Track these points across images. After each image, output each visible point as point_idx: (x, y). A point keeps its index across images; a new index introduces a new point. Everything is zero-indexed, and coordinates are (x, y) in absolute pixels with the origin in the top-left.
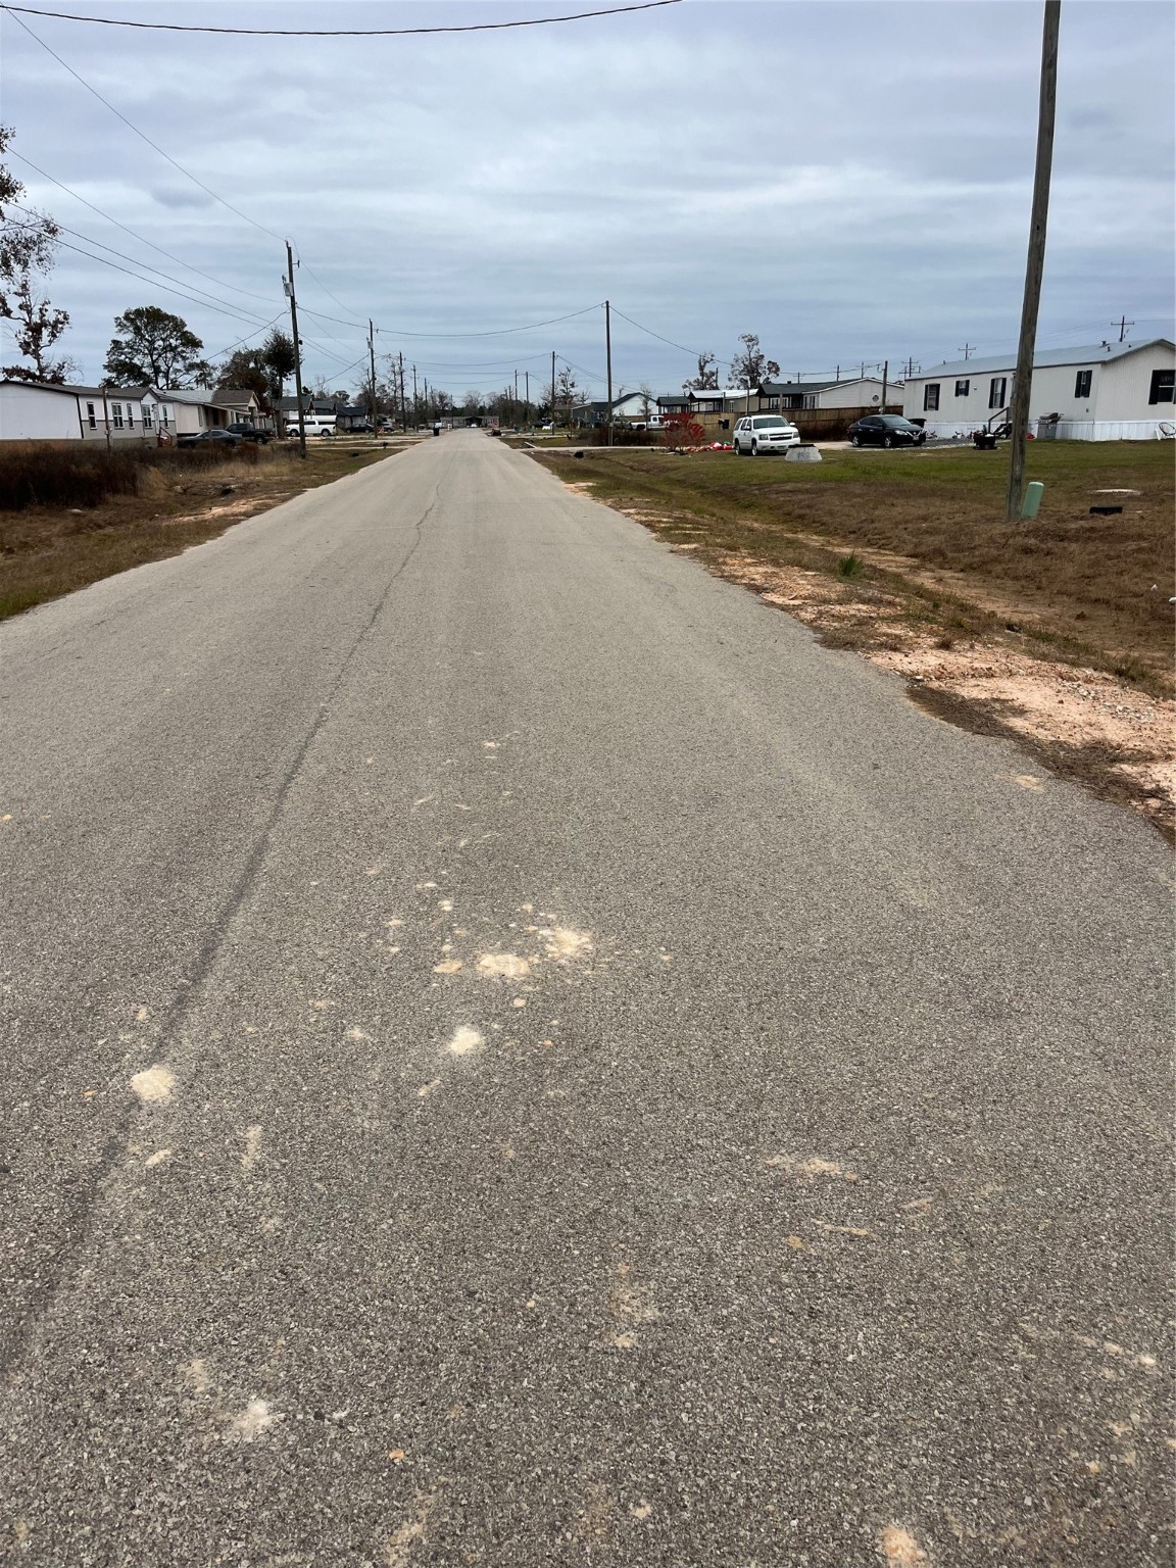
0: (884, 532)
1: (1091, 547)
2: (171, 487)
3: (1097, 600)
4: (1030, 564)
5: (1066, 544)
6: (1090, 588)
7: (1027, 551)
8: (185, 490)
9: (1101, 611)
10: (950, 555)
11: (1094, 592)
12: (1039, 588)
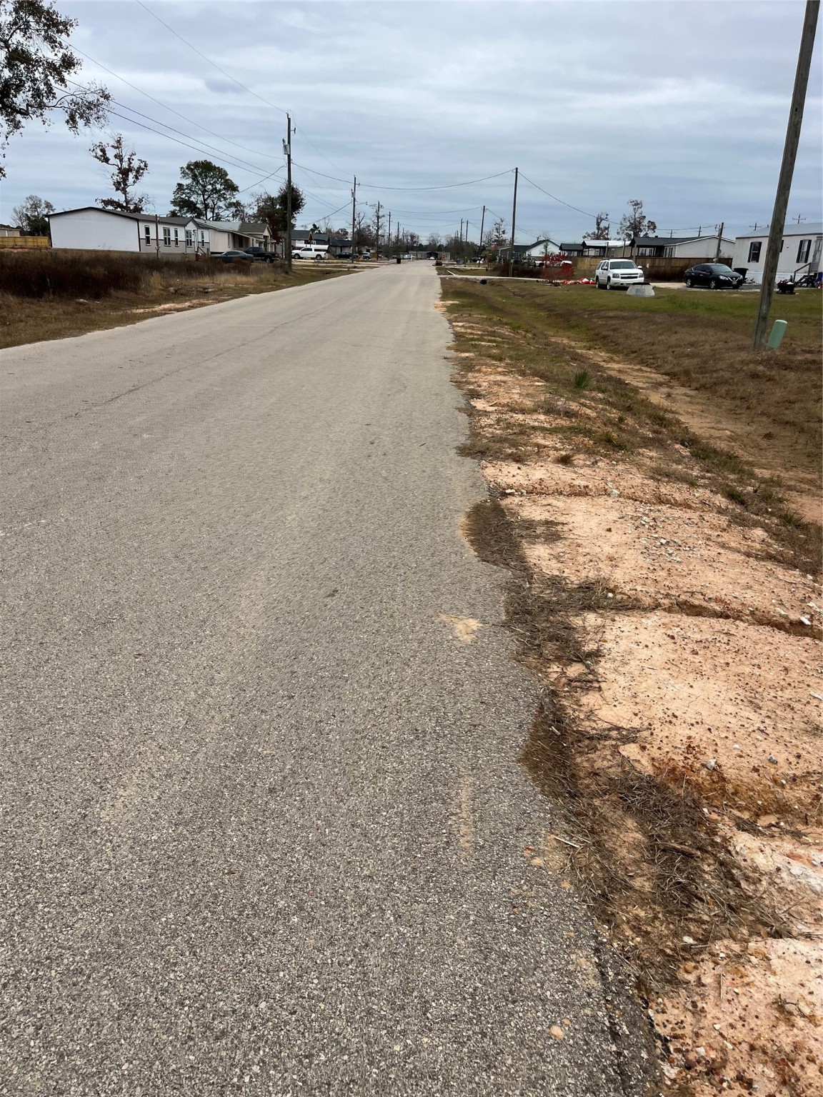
0: (655, 354)
1: (805, 377)
2: (166, 287)
3: (787, 423)
4: (751, 388)
5: (786, 372)
6: (787, 412)
7: (754, 376)
8: (176, 291)
9: (787, 433)
10: (693, 375)
11: (789, 415)
12: (748, 408)
